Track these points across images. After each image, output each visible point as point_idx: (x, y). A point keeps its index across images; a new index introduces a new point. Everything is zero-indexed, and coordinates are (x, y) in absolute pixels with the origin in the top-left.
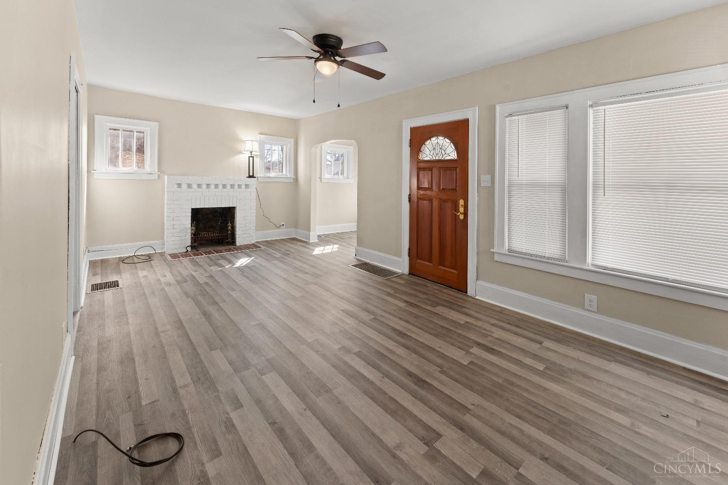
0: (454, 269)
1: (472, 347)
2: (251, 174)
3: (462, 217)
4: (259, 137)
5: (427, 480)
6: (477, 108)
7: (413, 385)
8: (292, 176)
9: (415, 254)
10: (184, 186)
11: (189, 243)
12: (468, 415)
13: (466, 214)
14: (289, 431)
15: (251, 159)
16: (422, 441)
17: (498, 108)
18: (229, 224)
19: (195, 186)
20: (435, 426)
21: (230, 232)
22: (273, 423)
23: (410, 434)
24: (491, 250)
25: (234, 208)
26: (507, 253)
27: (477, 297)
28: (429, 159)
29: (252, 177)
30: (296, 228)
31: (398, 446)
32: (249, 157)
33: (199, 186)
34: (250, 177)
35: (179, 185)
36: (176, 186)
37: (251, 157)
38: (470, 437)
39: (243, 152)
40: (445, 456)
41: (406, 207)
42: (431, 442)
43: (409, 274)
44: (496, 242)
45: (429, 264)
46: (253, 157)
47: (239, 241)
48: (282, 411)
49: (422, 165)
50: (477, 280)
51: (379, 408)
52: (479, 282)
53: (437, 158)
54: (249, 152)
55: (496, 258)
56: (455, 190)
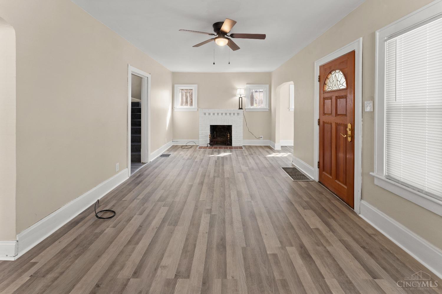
0: (346, 184)
1: (292, 246)
2: (241, 107)
3: (349, 139)
4: (246, 86)
5: (150, 290)
6: (361, 38)
7: (215, 245)
8: (268, 108)
9: (322, 166)
10: (207, 114)
11: (209, 142)
12: (220, 280)
13: (353, 137)
14: (141, 232)
15: (241, 99)
16: (176, 273)
17: (378, 33)
18: (229, 134)
19: (212, 114)
20: (193, 272)
21: (229, 139)
22: (140, 226)
23: (177, 266)
24: (371, 173)
25: (232, 126)
26: (384, 178)
27: (360, 215)
28: (330, 90)
29: (242, 109)
30: (270, 140)
31: (164, 267)
32: (239, 98)
33: (214, 114)
34: (240, 109)
35: (205, 114)
36: (203, 114)
37: (241, 97)
38: (201, 291)
39: (236, 95)
40: (175, 288)
41: (316, 129)
42: (179, 276)
43: (319, 182)
44: (376, 166)
45: (329, 176)
46: (242, 98)
47: (234, 144)
48: (150, 223)
49: (326, 95)
50: (361, 199)
51: (183, 245)
52: (363, 202)
53: (335, 89)
54: (239, 95)
55: (376, 182)
56: (346, 115)
